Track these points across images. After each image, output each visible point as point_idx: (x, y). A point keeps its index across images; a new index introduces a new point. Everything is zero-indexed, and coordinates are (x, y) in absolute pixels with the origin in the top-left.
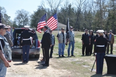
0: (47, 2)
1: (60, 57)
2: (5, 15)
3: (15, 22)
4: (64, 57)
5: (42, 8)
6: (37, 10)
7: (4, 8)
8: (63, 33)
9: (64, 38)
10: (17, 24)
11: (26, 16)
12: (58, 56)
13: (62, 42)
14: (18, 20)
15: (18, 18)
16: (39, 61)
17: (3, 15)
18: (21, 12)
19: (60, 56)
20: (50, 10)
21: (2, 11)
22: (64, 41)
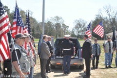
0: (105, 10)
1: (107, 68)
2: (63, 25)
3: (73, 32)
4: (111, 68)
5: (101, 17)
6: (95, 19)
7: (61, 18)
8: (109, 42)
9: (110, 47)
10: (76, 33)
11: (84, 25)
12: (105, 67)
13: (108, 51)
14: (76, 30)
15: (76, 27)
16: (82, 72)
17: (61, 25)
18: (78, 21)
19: (106, 66)
20: (108, 19)
21: (60, 21)
22: (110, 50)
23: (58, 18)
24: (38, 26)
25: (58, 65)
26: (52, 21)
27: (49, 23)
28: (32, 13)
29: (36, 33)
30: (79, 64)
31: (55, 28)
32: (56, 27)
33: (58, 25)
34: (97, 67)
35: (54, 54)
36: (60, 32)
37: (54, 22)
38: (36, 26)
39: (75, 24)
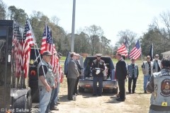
0: (162, 19)
1: (145, 93)
2: (103, 37)
3: (116, 48)
5: (156, 28)
6: (147, 32)
7: (100, 28)
8: (149, 63)
9: (150, 69)
11: (133, 39)
14: (120, 45)
15: (121, 42)
17: (100, 38)
18: (124, 33)
19: (145, 91)
21: (98, 32)
22: (150, 73)
23: (95, 28)
24: (67, 39)
25: (87, 88)
26: (87, 33)
27: (83, 34)
28: (58, 20)
29: (63, 48)
30: (111, 87)
31: (90, 41)
32: (93, 41)
33: (95, 38)
34: (133, 92)
35: (83, 74)
36: (98, 48)
37: (89, 34)
38: (63, 39)
39: (120, 37)
